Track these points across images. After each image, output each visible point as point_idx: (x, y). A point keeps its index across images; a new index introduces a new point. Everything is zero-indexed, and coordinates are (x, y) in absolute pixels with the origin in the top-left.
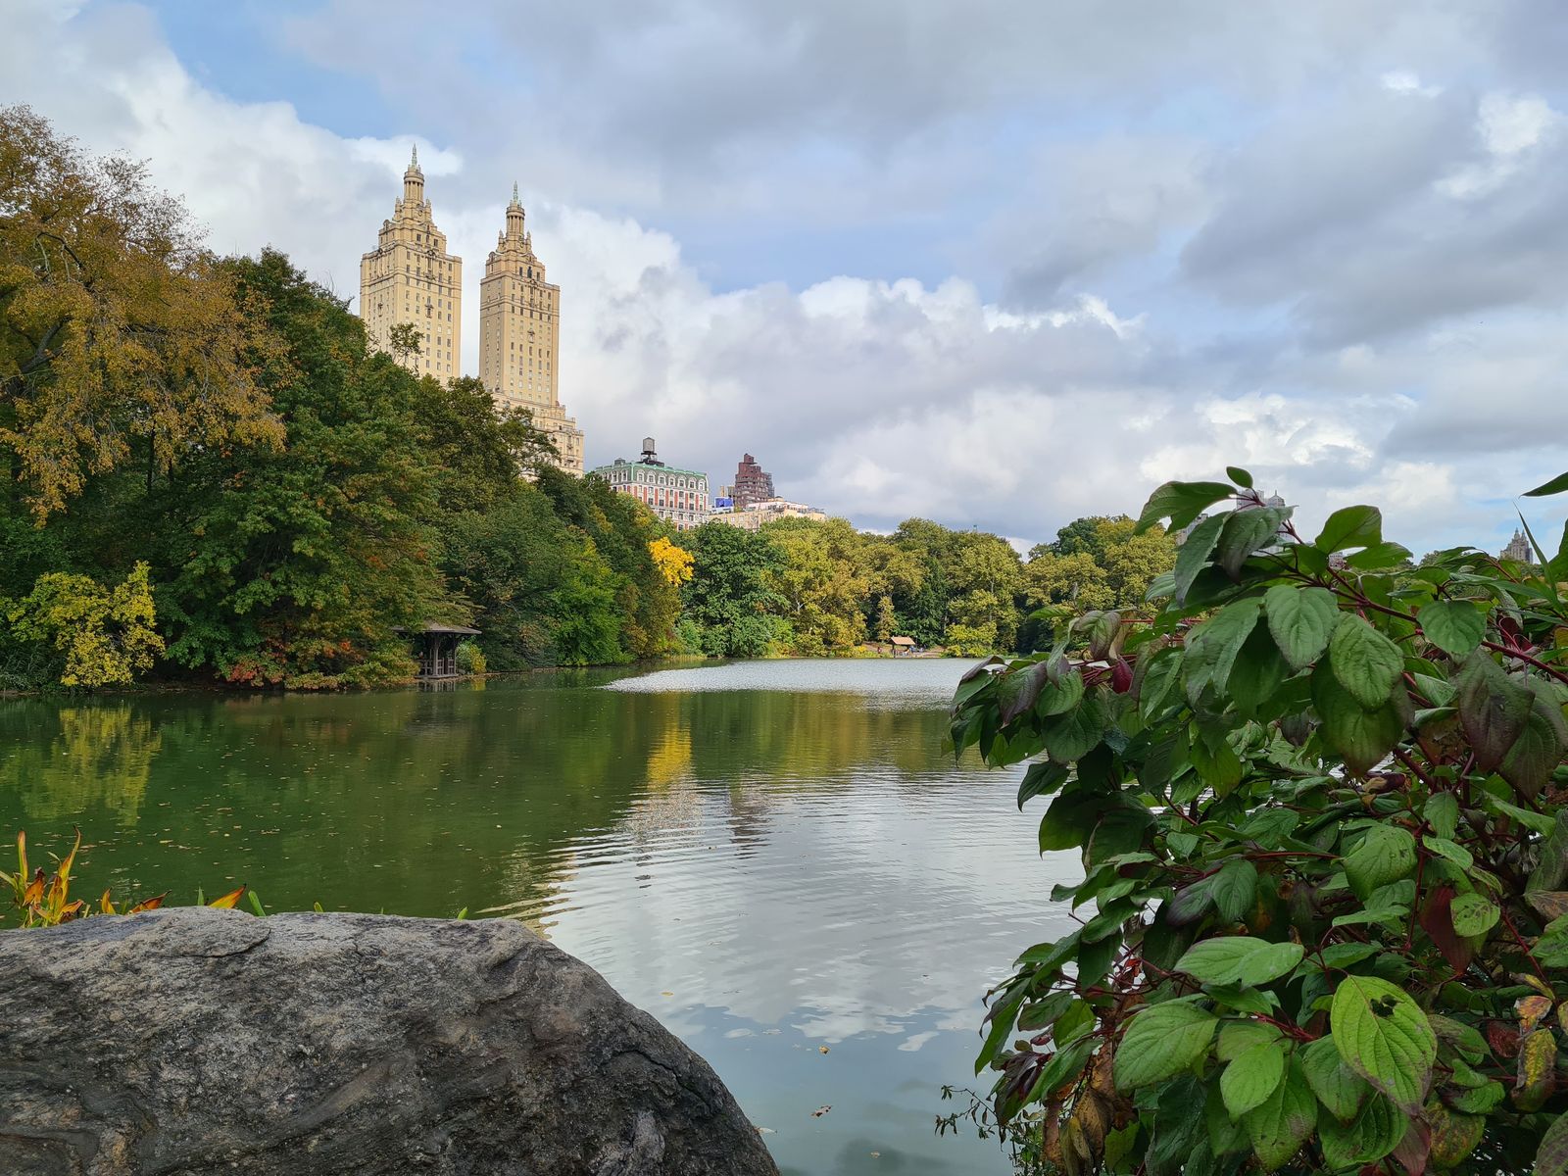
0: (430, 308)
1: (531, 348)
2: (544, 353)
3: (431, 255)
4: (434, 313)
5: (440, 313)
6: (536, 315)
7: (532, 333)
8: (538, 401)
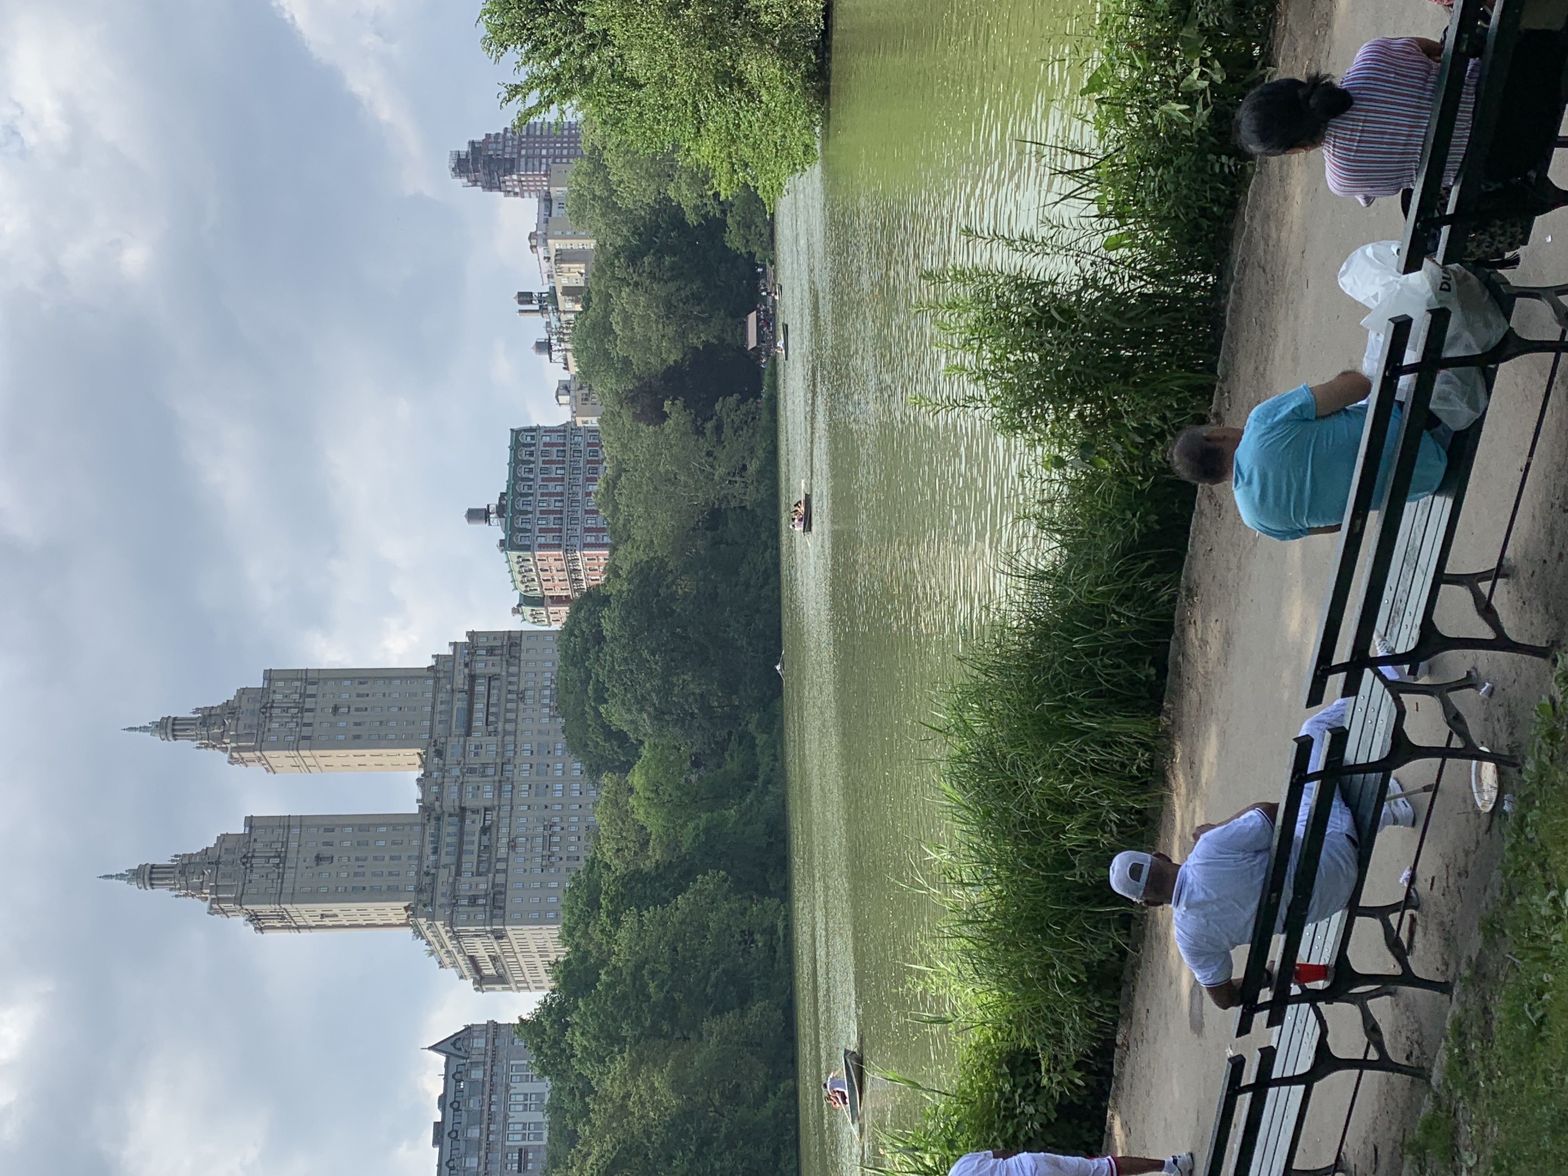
0: (319, 859)
1: (357, 710)
2: (363, 689)
3: (247, 859)
4: (326, 851)
5: (326, 844)
6: (309, 703)
7: (336, 709)
8: (429, 695)
